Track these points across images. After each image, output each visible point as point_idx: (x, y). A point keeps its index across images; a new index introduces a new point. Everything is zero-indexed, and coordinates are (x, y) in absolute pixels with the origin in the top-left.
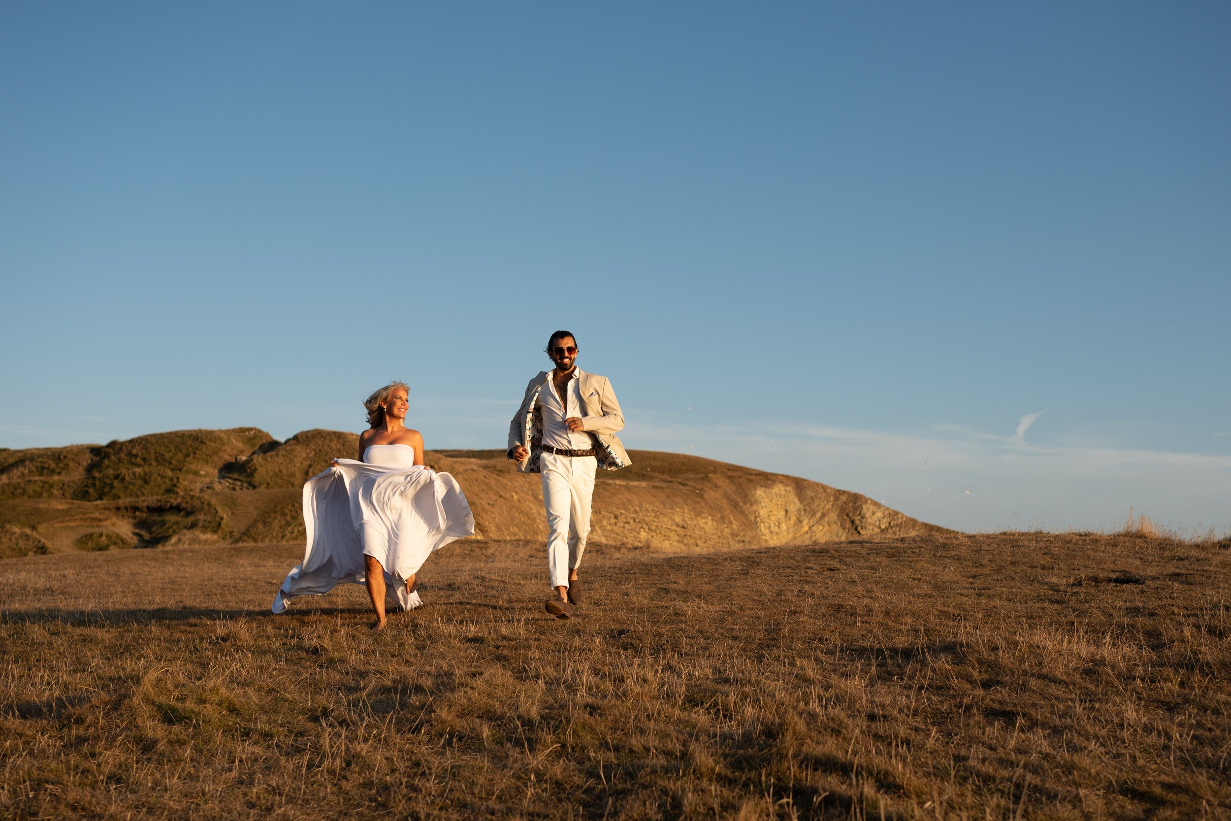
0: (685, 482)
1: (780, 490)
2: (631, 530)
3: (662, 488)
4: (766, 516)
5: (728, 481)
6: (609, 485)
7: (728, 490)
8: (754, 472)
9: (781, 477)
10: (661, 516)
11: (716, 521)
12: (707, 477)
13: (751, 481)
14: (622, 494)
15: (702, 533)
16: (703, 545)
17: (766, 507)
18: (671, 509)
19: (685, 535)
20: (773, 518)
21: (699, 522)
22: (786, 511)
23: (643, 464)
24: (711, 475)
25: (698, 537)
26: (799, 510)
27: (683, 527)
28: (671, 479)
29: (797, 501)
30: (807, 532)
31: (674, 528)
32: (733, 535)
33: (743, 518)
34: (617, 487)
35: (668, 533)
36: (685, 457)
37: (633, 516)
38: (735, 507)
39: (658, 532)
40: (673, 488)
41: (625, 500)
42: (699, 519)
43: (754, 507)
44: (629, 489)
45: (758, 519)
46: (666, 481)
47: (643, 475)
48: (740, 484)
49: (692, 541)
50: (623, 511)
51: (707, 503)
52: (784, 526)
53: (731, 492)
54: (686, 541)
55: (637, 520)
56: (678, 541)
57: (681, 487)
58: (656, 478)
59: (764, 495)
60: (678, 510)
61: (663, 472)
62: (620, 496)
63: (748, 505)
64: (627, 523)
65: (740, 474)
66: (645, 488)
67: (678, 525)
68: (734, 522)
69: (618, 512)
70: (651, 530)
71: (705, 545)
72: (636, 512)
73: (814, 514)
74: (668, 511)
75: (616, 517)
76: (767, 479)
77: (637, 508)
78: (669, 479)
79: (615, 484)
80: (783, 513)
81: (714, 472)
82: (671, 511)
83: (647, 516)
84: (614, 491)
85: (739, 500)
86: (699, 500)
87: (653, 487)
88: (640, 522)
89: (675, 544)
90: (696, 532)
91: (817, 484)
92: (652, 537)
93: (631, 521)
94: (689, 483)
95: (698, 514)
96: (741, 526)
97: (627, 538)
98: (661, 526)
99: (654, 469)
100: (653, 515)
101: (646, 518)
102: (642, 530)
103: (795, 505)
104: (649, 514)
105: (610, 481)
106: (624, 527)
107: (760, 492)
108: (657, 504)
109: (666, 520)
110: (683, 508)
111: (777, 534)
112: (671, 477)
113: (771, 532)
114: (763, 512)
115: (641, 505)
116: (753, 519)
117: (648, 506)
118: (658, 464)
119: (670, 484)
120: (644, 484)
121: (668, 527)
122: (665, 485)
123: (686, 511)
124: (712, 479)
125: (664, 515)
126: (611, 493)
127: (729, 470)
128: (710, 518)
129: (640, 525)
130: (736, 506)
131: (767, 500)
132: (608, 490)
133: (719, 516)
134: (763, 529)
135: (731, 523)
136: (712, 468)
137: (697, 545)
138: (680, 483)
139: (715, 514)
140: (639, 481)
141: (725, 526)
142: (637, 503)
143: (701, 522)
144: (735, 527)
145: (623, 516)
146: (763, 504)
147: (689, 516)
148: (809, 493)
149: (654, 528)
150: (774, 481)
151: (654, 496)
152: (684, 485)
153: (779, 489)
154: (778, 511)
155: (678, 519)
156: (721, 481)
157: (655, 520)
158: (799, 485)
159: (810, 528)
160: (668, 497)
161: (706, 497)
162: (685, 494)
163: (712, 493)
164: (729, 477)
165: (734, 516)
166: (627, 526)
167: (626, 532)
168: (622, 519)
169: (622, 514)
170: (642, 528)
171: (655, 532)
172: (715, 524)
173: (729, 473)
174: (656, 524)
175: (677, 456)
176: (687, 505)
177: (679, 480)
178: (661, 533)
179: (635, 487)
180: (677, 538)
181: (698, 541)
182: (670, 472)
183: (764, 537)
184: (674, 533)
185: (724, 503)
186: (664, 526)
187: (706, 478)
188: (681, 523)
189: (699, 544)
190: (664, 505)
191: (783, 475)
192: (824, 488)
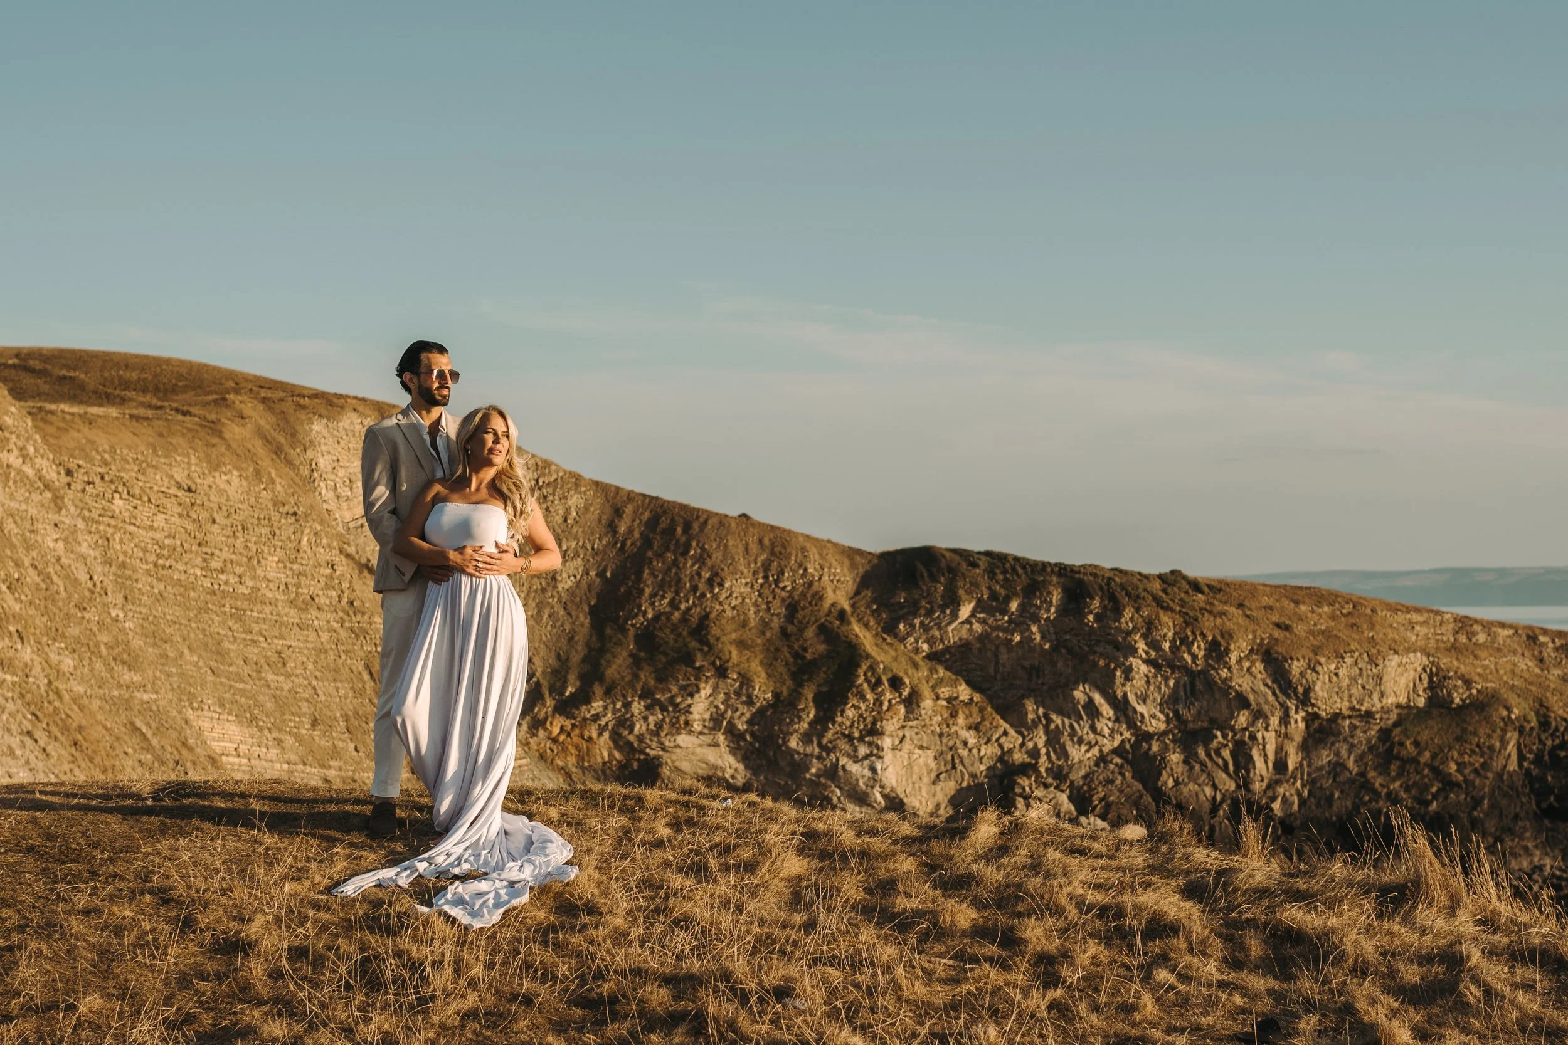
0: (185, 408)
1: (352, 423)
2: (97, 496)
3: (147, 419)
4: (329, 469)
5: (261, 407)
6: (51, 412)
7: (262, 422)
8: (306, 392)
10: (150, 471)
11: (246, 478)
12: (225, 399)
13: (303, 407)
14: (79, 431)
15: (223, 500)
16: (223, 521)
17: (329, 453)
18: (166, 456)
19: (193, 505)
20: (341, 473)
21: (217, 480)
23: (106, 374)
24: (231, 396)
25: (216, 507)
27: (189, 490)
28: (159, 404)
31: (173, 491)
32: (277, 503)
33: (292, 474)
34: (68, 417)
35: (163, 501)
36: (181, 363)
37: (99, 470)
38: (276, 453)
39: (146, 499)
40: (166, 419)
41: (84, 441)
42: (217, 474)
43: (310, 454)
44: (90, 421)
45: (316, 475)
46: (150, 406)
47: (108, 396)
48: (283, 412)
49: (204, 515)
50: (81, 462)
51: (229, 447)
53: (268, 427)
54: (194, 516)
55: (107, 478)
56: (180, 516)
57: (180, 417)
58: (131, 400)
59: (325, 432)
60: (179, 458)
61: (144, 391)
62: (76, 434)
63: (298, 450)
64: (89, 483)
65: (281, 394)
66: (117, 418)
67: (179, 487)
68: (278, 480)
69: (72, 465)
70: (133, 496)
71: (228, 522)
72: (106, 463)
74: (162, 460)
75: (69, 473)
76: (333, 404)
77: (107, 456)
78: (154, 401)
79: (63, 411)
81: (237, 391)
82: (167, 461)
83: (124, 470)
84: (62, 425)
85: (283, 440)
86: (215, 440)
87: (132, 416)
88: (112, 481)
89: (176, 520)
90: (212, 498)
92: (135, 508)
93: (97, 480)
94: (194, 410)
95: (216, 467)
96: (290, 487)
97: (90, 511)
98: (151, 488)
99: (126, 385)
100: (136, 469)
101: (123, 474)
102: (117, 496)
104: (127, 467)
105: (53, 407)
106: (84, 490)
107: (318, 427)
108: (142, 448)
109: (158, 477)
110: (188, 456)
111: (347, 499)
112: (159, 399)
113: (337, 497)
114: (324, 462)
115: (113, 451)
116: (307, 473)
117: (125, 451)
118: (134, 375)
119: (159, 412)
120: (113, 412)
121: (163, 489)
122: (150, 413)
123: (193, 460)
124: (234, 402)
125: (155, 467)
126: (59, 428)
127: (261, 387)
128: (235, 473)
129: (113, 487)
130: (278, 451)
131: (330, 441)
132: (51, 423)
133: (251, 469)
134: (324, 492)
135: (273, 482)
136: (231, 384)
137: (214, 522)
138: (177, 410)
139: (244, 465)
140: (101, 405)
141: (262, 486)
142: (107, 447)
143: (221, 481)
144: (279, 488)
145: (83, 471)
146: (324, 448)
147: (199, 470)
149: (137, 491)
150: (342, 408)
151: (134, 434)
152: (184, 414)
155: (180, 475)
156: (250, 407)
157: (140, 477)
160: (161, 435)
161: (227, 435)
162: (190, 430)
163: (237, 429)
164: (264, 400)
165: (277, 470)
166: (89, 488)
167: (87, 499)
168: (80, 476)
169: (79, 466)
170: (116, 491)
171: (140, 499)
172: (244, 483)
173: (263, 393)
174: (141, 484)
175: (168, 361)
176: (195, 449)
177: (175, 405)
178: (149, 500)
179: (99, 416)
180: (179, 510)
181: (215, 515)
182: (157, 389)
183: (325, 506)
184: (173, 499)
185: (258, 446)
186: (156, 488)
187: (222, 402)
188: (185, 483)
189: (217, 520)
190: (155, 451)
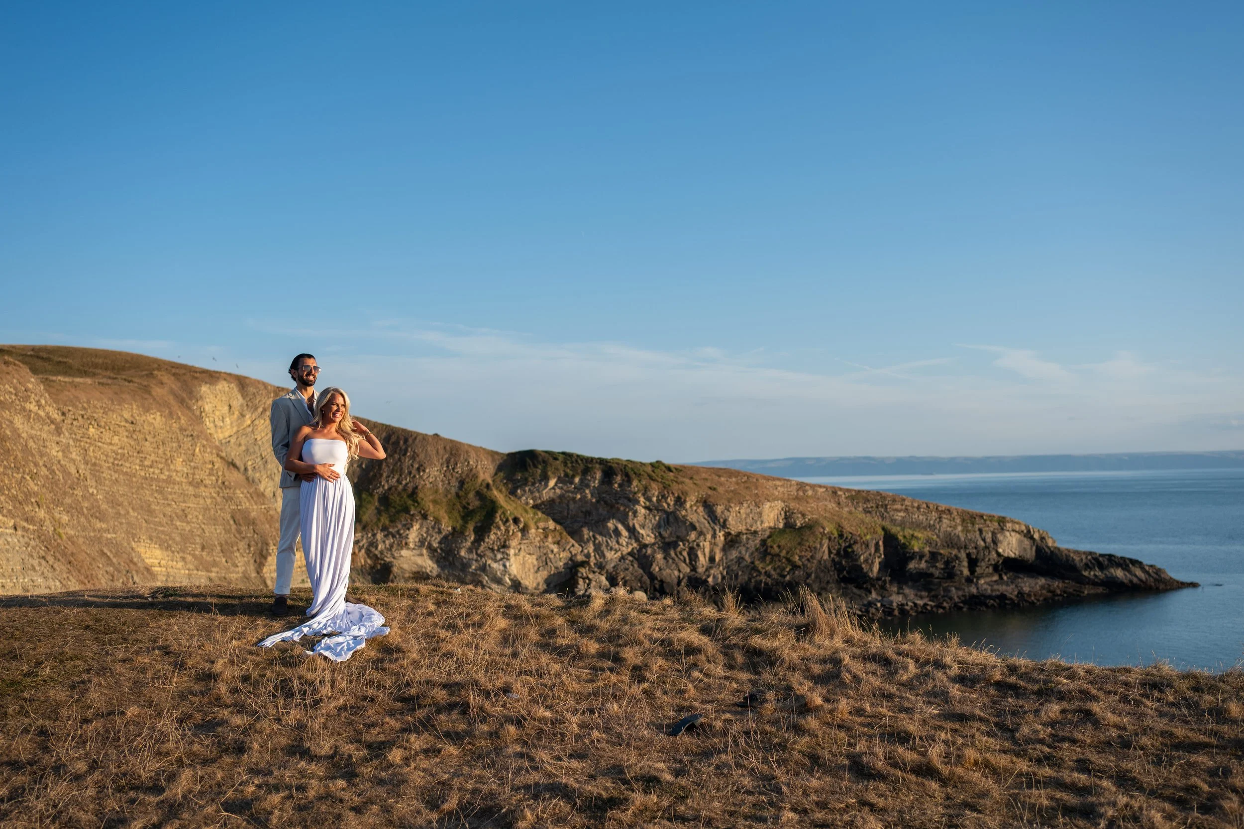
0: (130, 379)
1: (224, 387)
2: (80, 426)
3: (108, 384)
4: (211, 411)
5: (173, 378)
6: (54, 381)
7: (174, 386)
8: (198, 370)
9: (225, 375)
10: (110, 413)
11: (165, 417)
12: (152, 374)
13: (197, 378)
14: (69, 391)
15: (151, 428)
16: (152, 440)
17: (211, 402)
18: (120, 405)
19: (134, 431)
20: (217, 413)
21: (148, 418)
22: (230, 407)
23: (84, 360)
24: (156, 372)
25: (147, 432)
26: (242, 405)
27: (132, 423)
28: (115, 376)
29: (240, 397)
30: (249, 426)
31: (123, 423)
32: (182, 430)
33: (190, 414)
34: (63, 384)
35: (117, 429)
36: (128, 354)
37: (81, 412)
38: (181, 403)
39: (107, 428)
40: (119, 385)
41: (72, 397)
42: (148, 414)
43: (200, 403)
44: (76, 386)
45: (203, 414)
46: (110, 378)
47: (85, 372)
48: (185, 381)
49: (141, 437)
50: (70, 408)
51: (154, 399)
52: (228, 420)
53: (176, 389)
54: (135, 437)
55: (85, 417)
56: (127, 437)
57: (127, 384)
58: (99, 374)
59: (208, 391)
60: (126, 406)
61: (106, 369)
62: (67, 393)
63: (194, 401)
64: (75, 419)
65: (183, 371)
66: (91, 384)
67: (127, 421)
68: (182, 417)
69: (66, 409)
70: (100, 427)
71: (154, 440)
72: (85, 409)
73: (256, 409)
74: (117, 407)
75: (63, 414)
76: (212, 377)
77: (85, 405)
78: (112, 375)
79: (60, 381)
80: (226, 408)
81: (159, 369)
82: (120, 407)
83: (95, 412)
84: (60, 388)
85: (185, 396)
86: (147, 396)
87: (99, 383)
88: (88, 419)
89: (125, 439)
90: (145, 427)
91: (259, 382)
92: (102, 433)
93: (80, 418)
94: (134, 379)
95: (147, 410)
96: (189, 421)
97: (75, 435)
98: (110, 422)
99: (96, 366)
100: (102, 411)
101: (94, 415)
102: (91, 426)
103: (238, 401)
104: (97, 411)
105: (54, 378)
106: (72, 424)
107: (204, 389)
108: (105, 400)
109: (115, 416)
110: (131, 404)
111: (221, 427)
112: (115, 374)
113: (216, 426)
114: (208, 408)
115: (88, 402)
116: (198, 413)
117: (96, 402)
118: (100, 361)
119: (115, 381)
120: (89, 381)
121: (117, 423)
122: (110, 381)
123: (135, 407)
124: (157, 375)
125: (113, 411)
126: (57, 390)
127: (173, 367)
128: (158, 414)
129: (89, 422)
130: (182, 401)
131: (211, 396)
132: (53, 387)
133: (167, 412)
134: (208, 423)
135: (179, 418)
136: (156, 366)
137: (146, 440)
138: (125, 380)
139: (164, 410)
140: (81, 377)
141: (173, 421)
142: (85, 400)
143: (150, 418)
144: (183, 421)
145: (71, 413)
146: (208, 400)
147: (137, 412)
148: (251, 390)
149: (103, 424)
150: (218, 378)
151: (101, 393)
152: (129, 382)
153: (222, 386)
154: (222, 407)
155: (127, 415)
156: (166, 378)
157: (104, 416)
158: (242, 383)
159: (252, 422)
160: (116, 393)
161: (154, 393)
162: (133, 391)
163: (159, 390)
164: (174, 374)
165: (181, 411)
166: (75, 423)
167: (74, 429)
168: (70, 416)
169: (69, 410)
170: (90, 424)
171: (104, 428)
172: (164, 419)
173: (174, 371)
174: (105, 420)
175: (120, 353)
176: (135, 401)
177: (124, 377)
178: (110, 429)
179: (81, 383)
180: (127, 434)
181: (147, 436)
182: (113, 368)
183: (209, 431)
184: (123, 428)
185: (172, 400)
186: (113, 422)
187: (151, 375)
188: (130, 419)
189: (148, 439)
190: (113, 402)
191: (225, 373)
192: (265, 385)
